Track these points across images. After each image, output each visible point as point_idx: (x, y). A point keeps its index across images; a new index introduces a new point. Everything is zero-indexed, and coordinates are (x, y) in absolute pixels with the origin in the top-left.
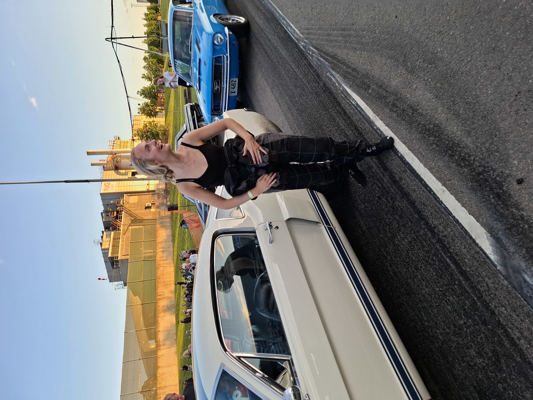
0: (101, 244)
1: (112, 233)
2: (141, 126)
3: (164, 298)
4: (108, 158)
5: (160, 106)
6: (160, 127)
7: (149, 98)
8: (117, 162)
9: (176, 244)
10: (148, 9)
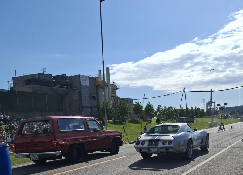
10: (202, 110)
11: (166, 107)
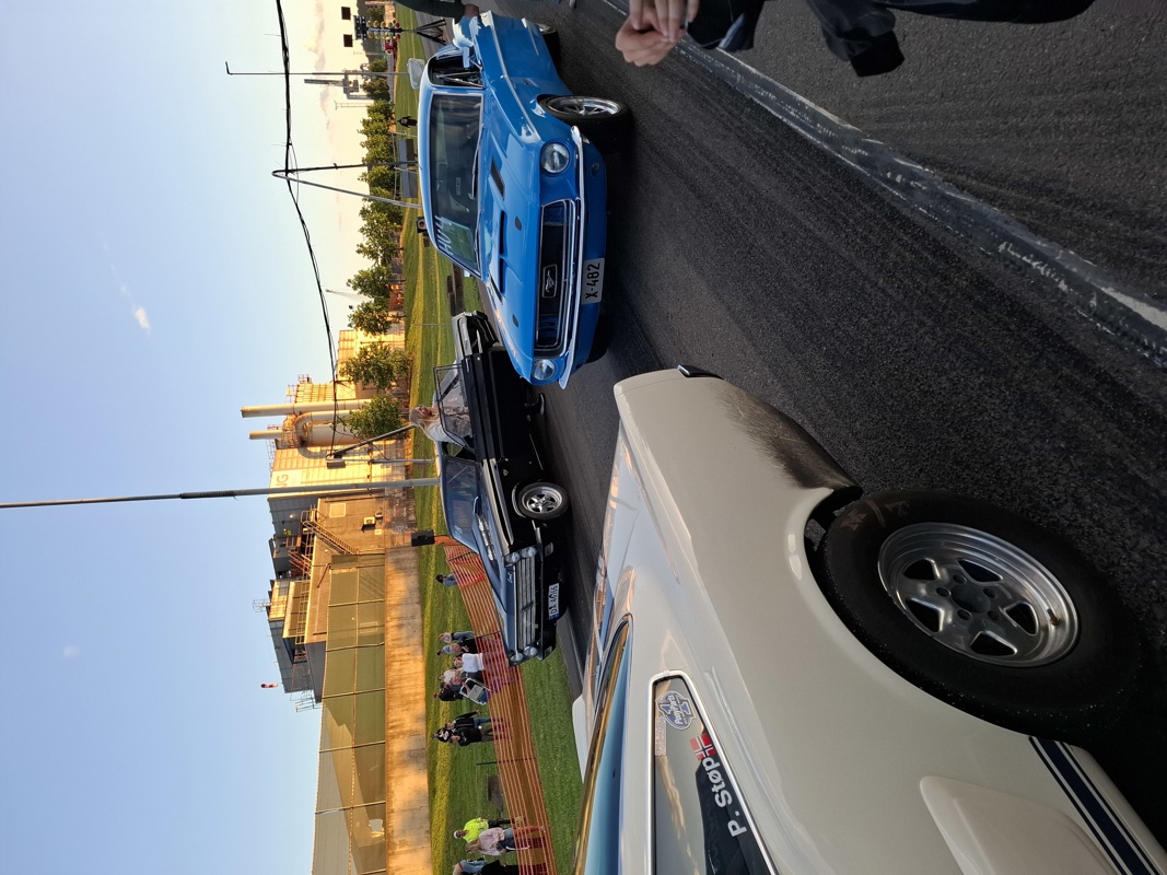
0: (269, 608)
1: (292, 584)
2: (355, 354)
3: (403, 733)
4: (287, 422)
5: (395, 309)
6: (395, 354)
7: (373, 294)
8: (305, 431)
9: (428, 609)
10: (369, 111)
11: (362, 230)
